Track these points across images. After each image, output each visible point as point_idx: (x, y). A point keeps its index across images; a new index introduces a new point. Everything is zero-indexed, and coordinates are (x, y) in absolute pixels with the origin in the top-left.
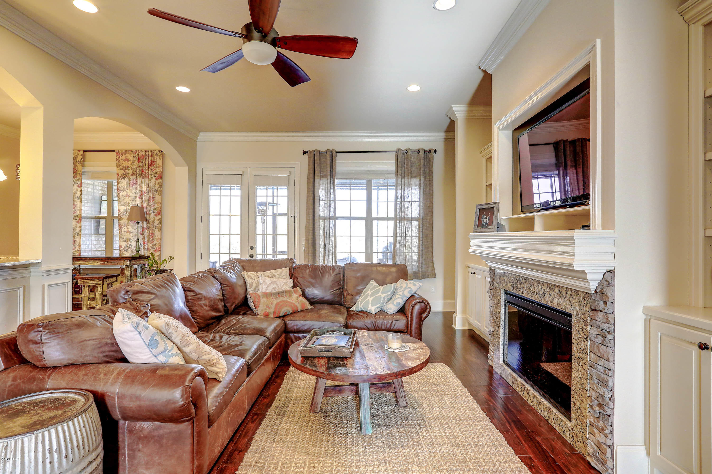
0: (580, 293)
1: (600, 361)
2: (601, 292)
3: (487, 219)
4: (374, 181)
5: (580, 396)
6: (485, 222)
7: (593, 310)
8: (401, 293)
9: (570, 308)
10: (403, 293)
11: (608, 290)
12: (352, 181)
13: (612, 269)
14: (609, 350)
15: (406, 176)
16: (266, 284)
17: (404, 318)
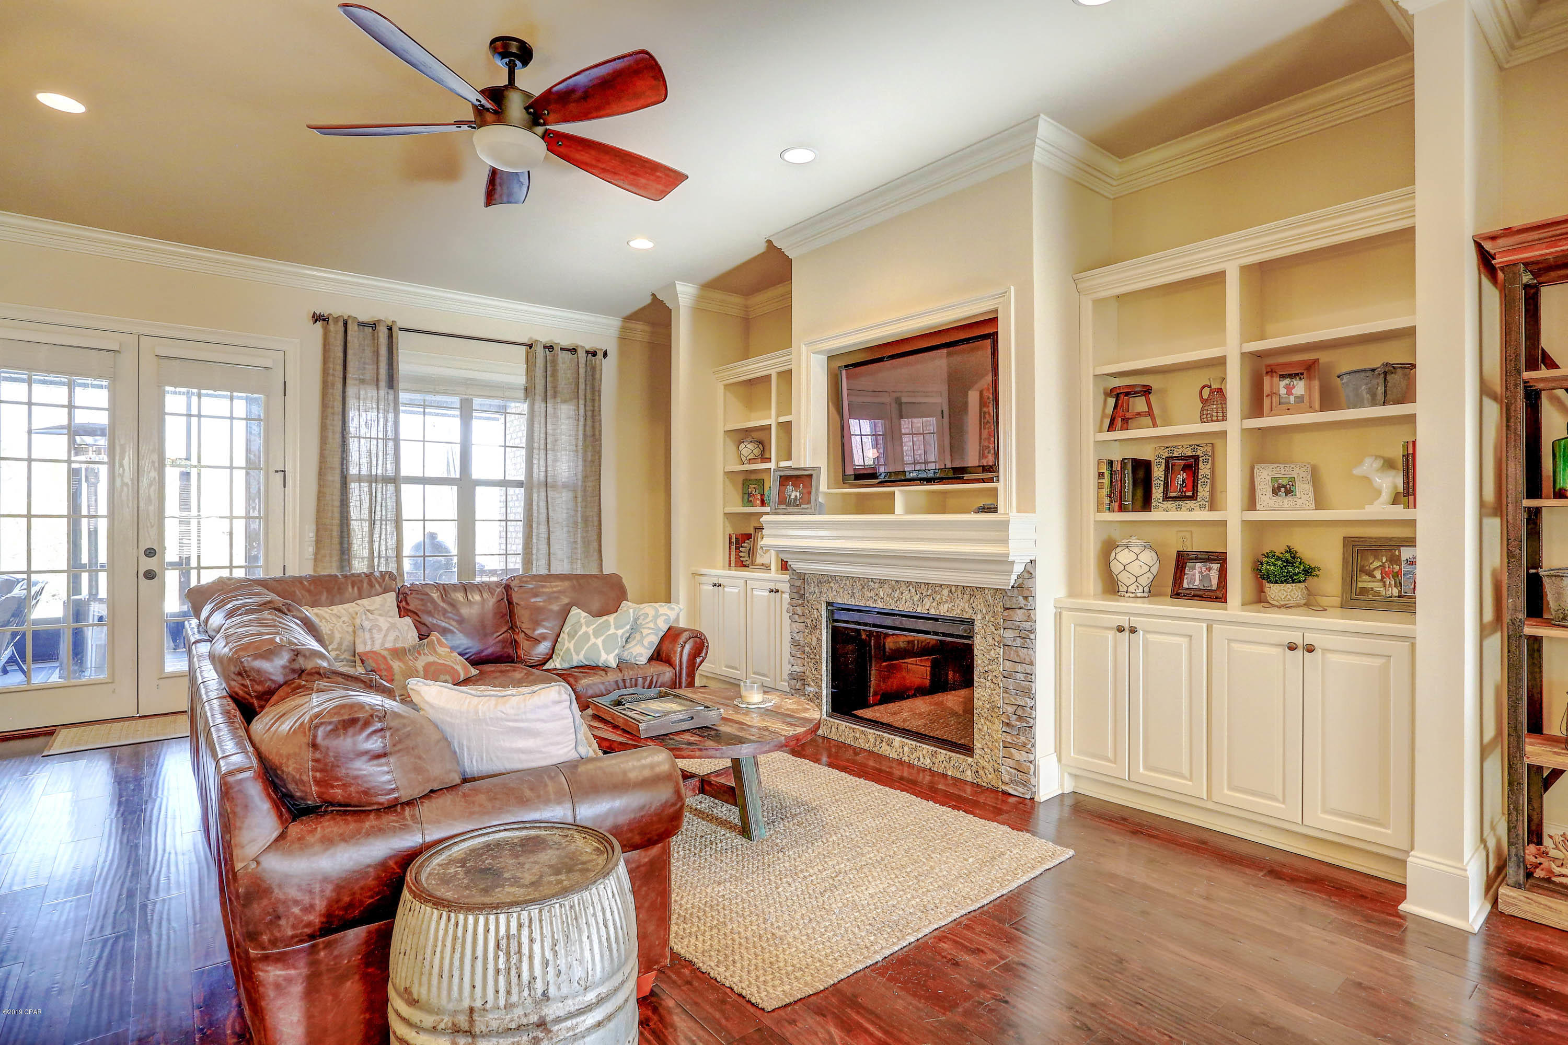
0: (986, 591)
1: (1019, 668)
2: (1020, 587)
3: (798, 494)
4: (477, 402)
5: (990, 718)
6: (793, 497)
7: (1006, 609)
8: (651, 625)
9: (971, 611)
10: (656, 624)
11: (1028, 583)
12: (430, 398)
13: (1033, 558)
14: (1031, 652)
15: (549, 397)
16: (380, 630)
17: (671, 669)
